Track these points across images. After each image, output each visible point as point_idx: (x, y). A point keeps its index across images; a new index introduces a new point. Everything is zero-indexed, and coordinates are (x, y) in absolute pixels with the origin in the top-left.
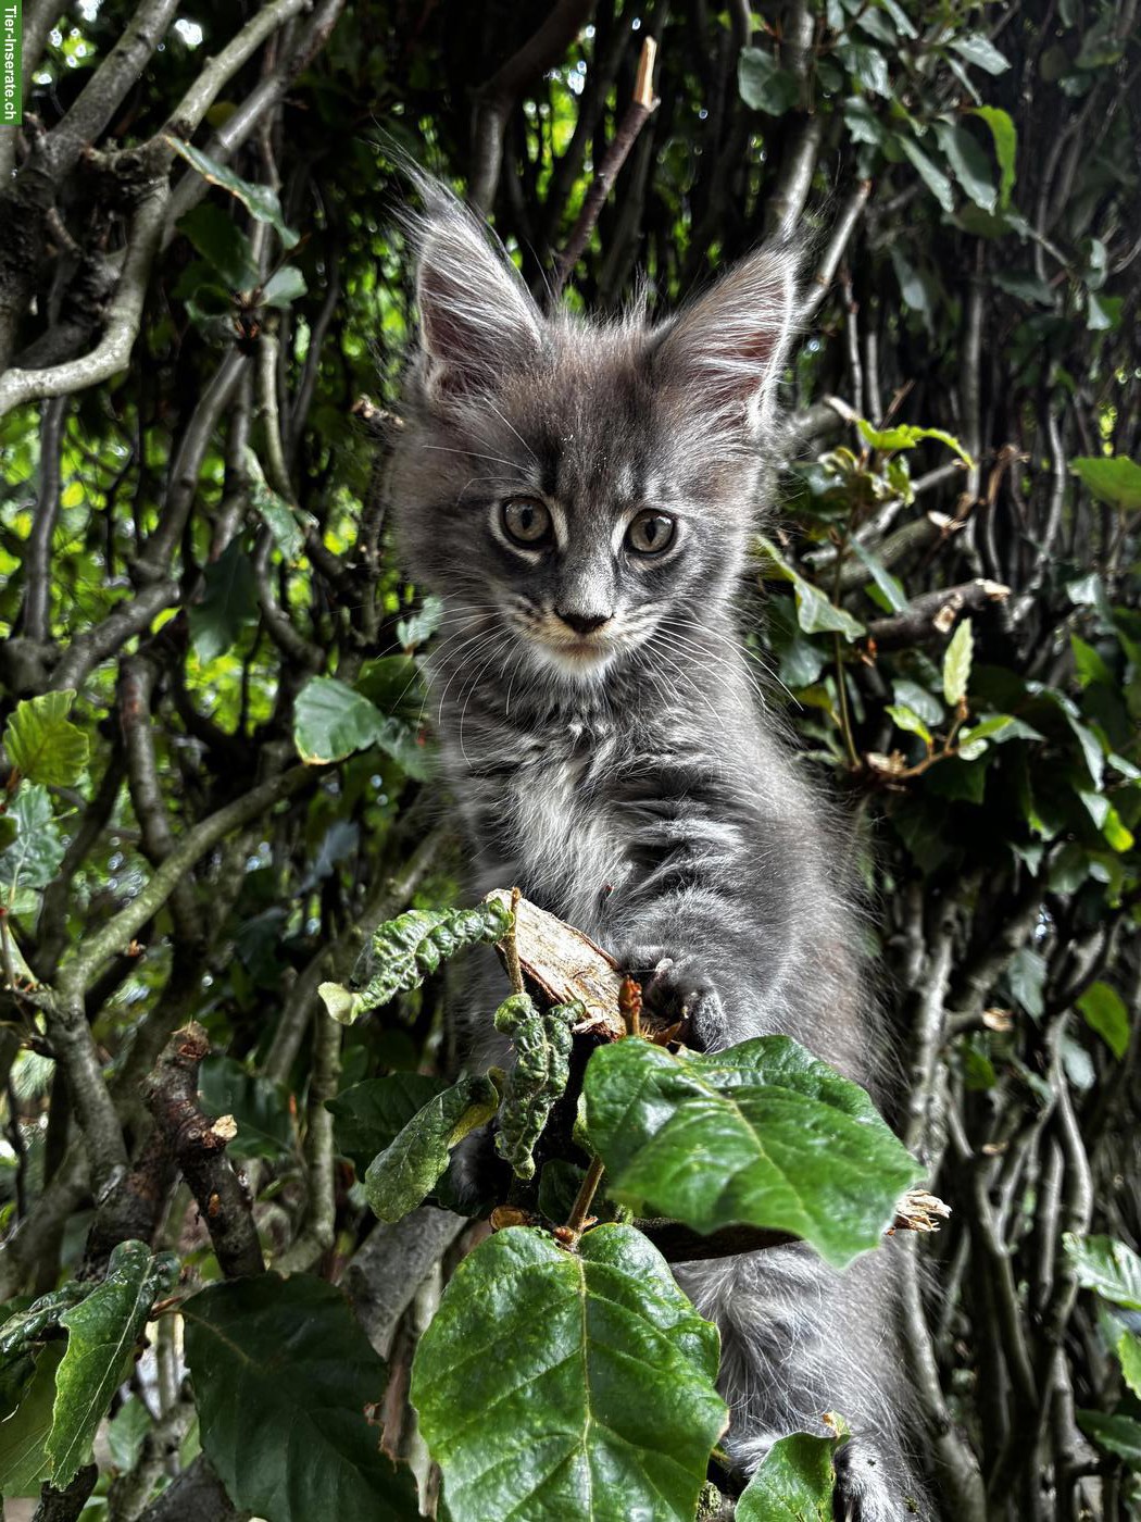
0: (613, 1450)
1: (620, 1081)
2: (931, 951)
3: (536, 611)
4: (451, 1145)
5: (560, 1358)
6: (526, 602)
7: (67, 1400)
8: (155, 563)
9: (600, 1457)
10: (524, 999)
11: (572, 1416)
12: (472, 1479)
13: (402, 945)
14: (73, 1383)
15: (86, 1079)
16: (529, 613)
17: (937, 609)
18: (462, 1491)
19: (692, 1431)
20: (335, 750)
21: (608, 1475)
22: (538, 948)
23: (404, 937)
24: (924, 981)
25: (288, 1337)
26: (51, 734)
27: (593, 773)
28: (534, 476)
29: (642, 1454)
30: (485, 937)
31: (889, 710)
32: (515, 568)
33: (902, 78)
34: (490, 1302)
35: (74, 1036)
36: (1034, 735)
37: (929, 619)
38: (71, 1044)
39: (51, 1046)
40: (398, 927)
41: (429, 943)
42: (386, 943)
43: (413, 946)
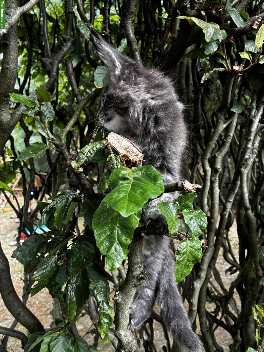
0: (121, 229)
2: (258, 109)
5: (115, 215)
7: (57, 218)
9: (119, 230)
11: (116, 225)
12: (99, 233)
13: (84, 154)
14: (57, 215)
17: (254, 23)
18: (97, 235)
19: (132, 227)
21: (120, 232)
22: (118, 144)
24: (254, 117)
26: (43, 93)
29: (125, 230)
31: (240, 53)
34: (106, 206)
35: (63, 148)
37: (251, 26)
38: (63, 150)
39: (60, 150)
40: (83, 150)
42: (81, 154)
43: (86, 154)
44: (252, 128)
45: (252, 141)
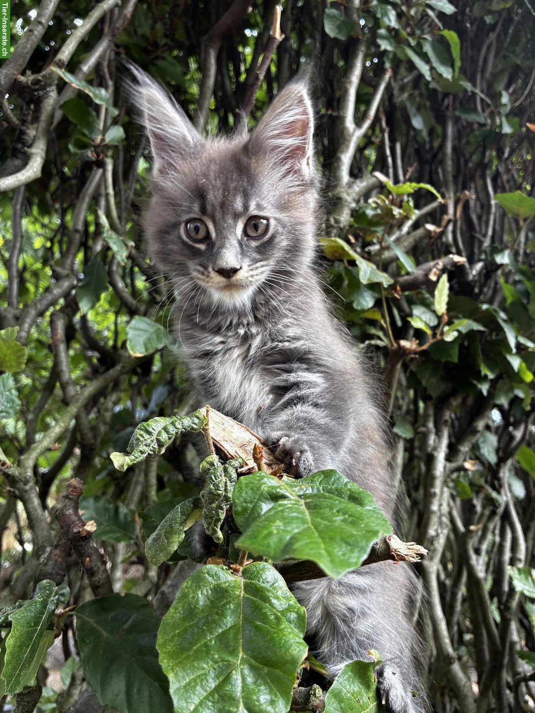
0: (252, 668)
1: (250, 492)
2: (438, 433)
3: (206, 273)
4: (186, 529)
5: (229, 625)
6: (201, 269)
7: (12, 654)
8: (64, 268)
9: (246, 671)
10: (214, 458)
11: (233, 653)
12: (183, 683)
13: (150, 433)
14: (14, 646)
15: (34, 508)
16: (203, 274)
17: (430, 270)
18: (178, 689)
19: (289, 658)
20: (146, 349)
21: (250, 680)
22: (223, 434)
23: (151, 430)
24: (435, 449)
25: (124, 623)
26: (9, 347)
27: (252, 352)
28: (196, 207)
29: (266, 670)
30: (192, 429)
31: (409, 319)
32: (196, 253)
33: (404, 19)
34: (198, 600)
35: (27, 487)
36: (481, 328)
37: (426, 275)
38: (26, 491)
39: (17, 492)
40: (148, 425)
41: (163, 433)
42: (142, 432)
43: (155, 433)
44: (434, 469)
45: (437, 498)
